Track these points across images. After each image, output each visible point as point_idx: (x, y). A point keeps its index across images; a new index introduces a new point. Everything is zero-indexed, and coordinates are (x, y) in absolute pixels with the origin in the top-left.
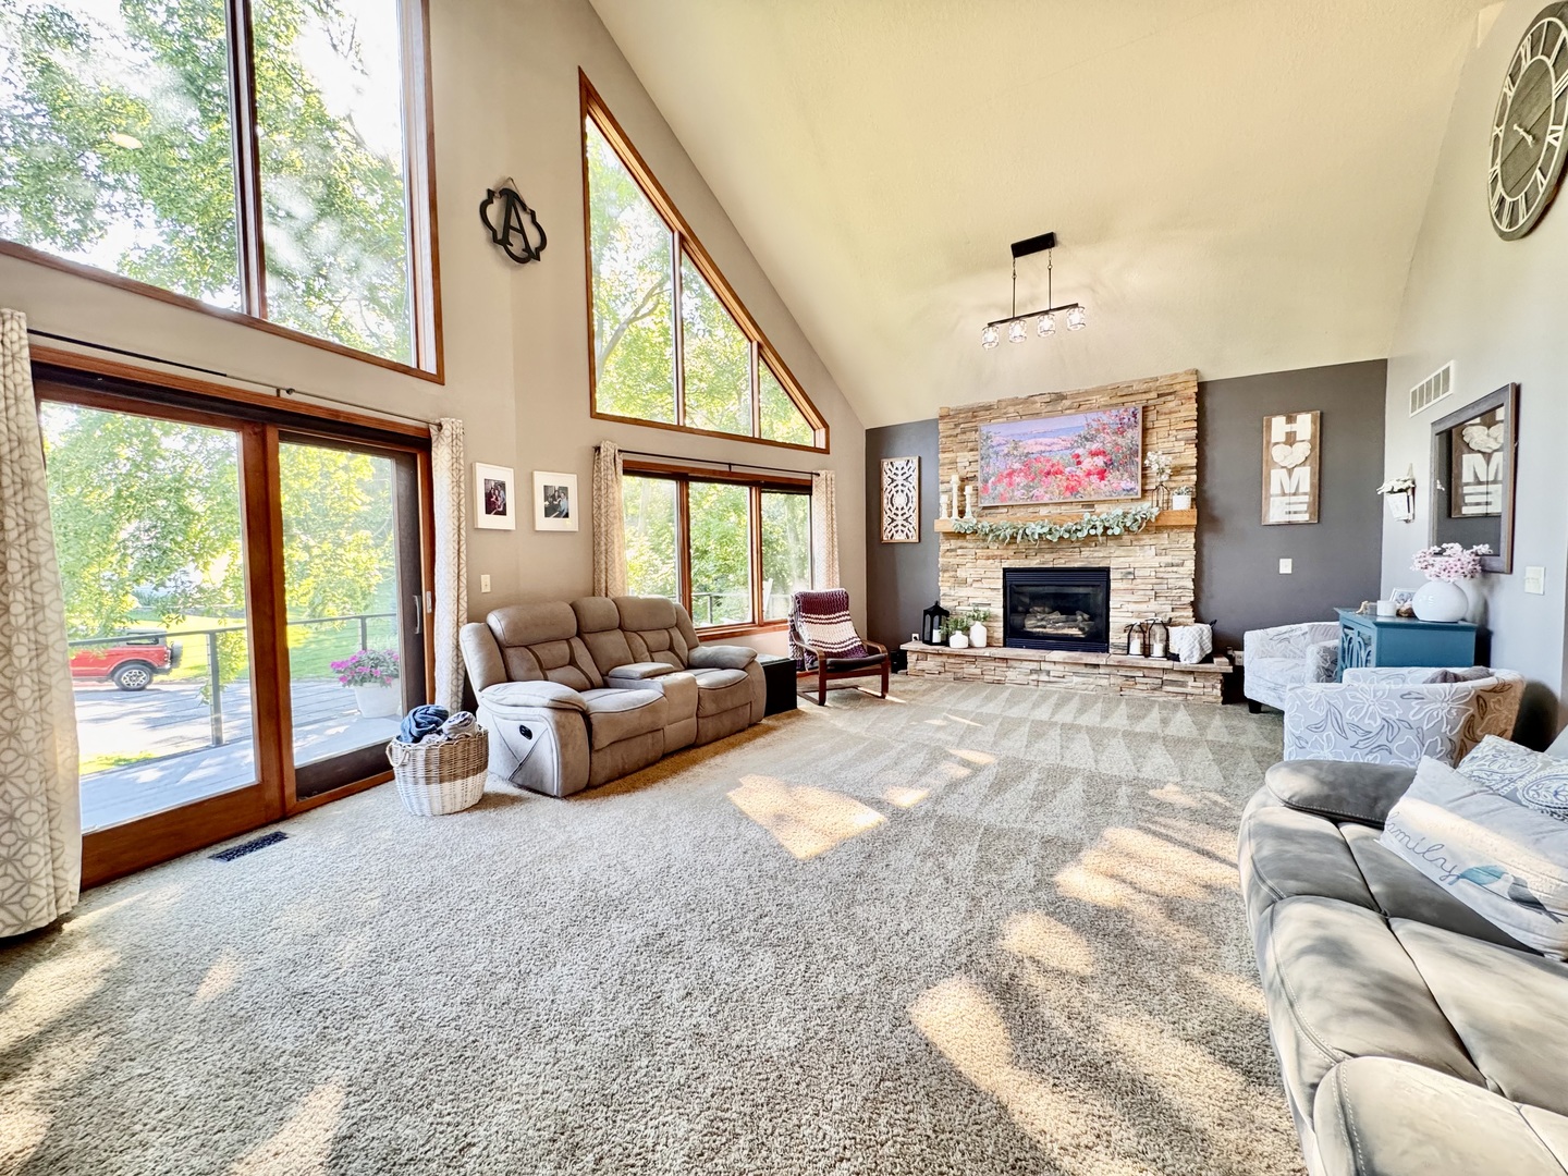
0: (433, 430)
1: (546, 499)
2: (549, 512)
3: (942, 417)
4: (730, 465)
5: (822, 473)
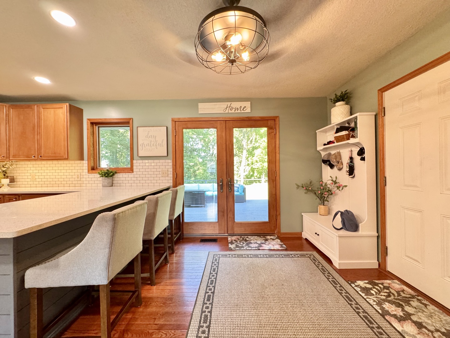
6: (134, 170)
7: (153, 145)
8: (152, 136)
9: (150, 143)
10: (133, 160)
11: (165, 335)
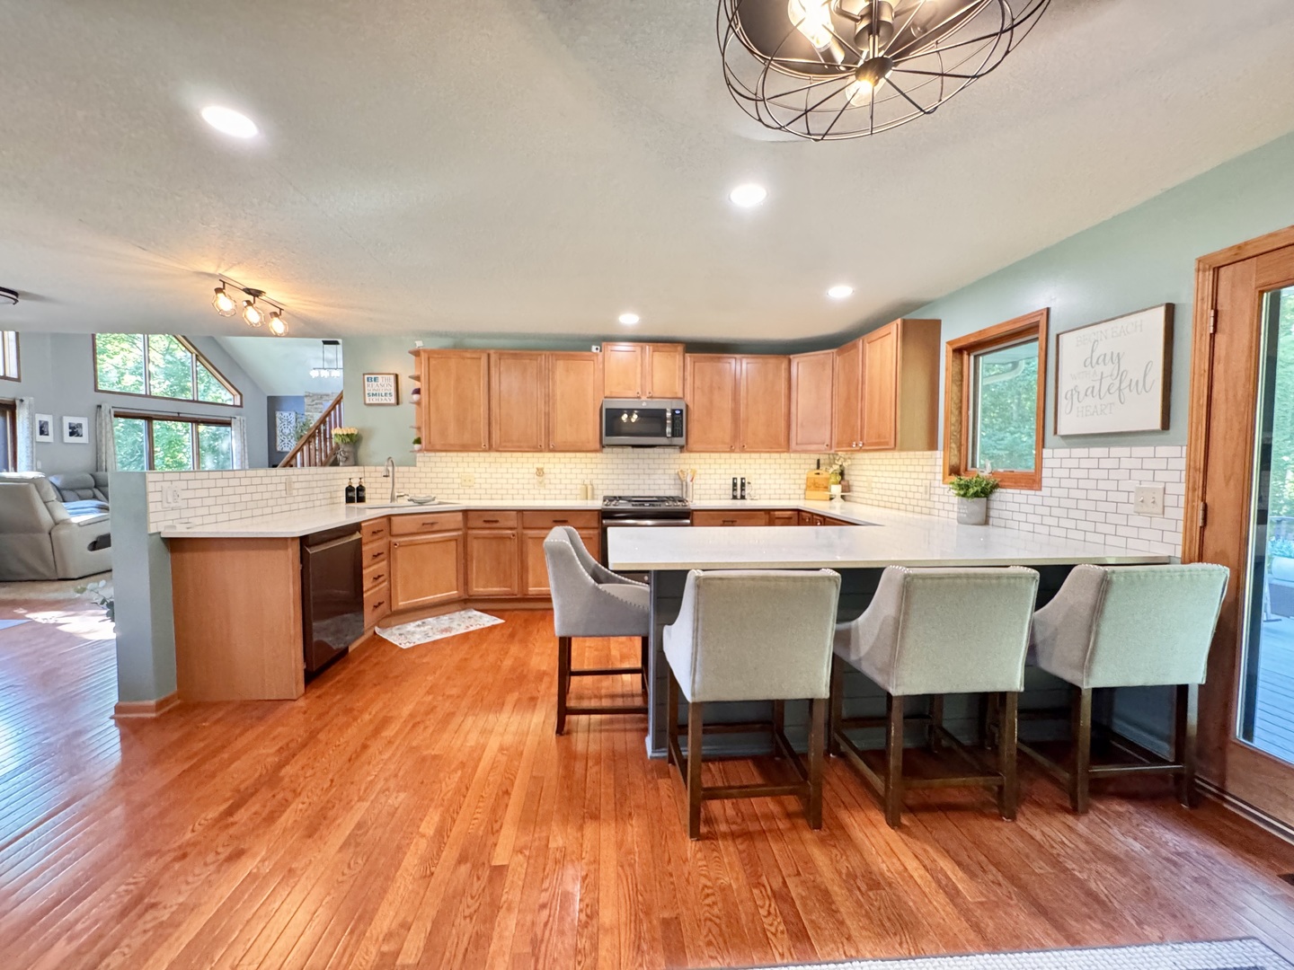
0: (18, 403)
1: (70, 428)
2: (72, 434)
3: (306, 396)
4: (179, 413)
5: (238, 417)
6: (1045, 482)
7: (1109, 390)
8: (1108, 358)
9: (1097, 385)
10: (1043, 447)
11: (766, 913)
